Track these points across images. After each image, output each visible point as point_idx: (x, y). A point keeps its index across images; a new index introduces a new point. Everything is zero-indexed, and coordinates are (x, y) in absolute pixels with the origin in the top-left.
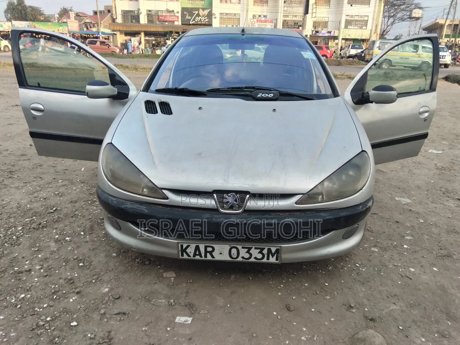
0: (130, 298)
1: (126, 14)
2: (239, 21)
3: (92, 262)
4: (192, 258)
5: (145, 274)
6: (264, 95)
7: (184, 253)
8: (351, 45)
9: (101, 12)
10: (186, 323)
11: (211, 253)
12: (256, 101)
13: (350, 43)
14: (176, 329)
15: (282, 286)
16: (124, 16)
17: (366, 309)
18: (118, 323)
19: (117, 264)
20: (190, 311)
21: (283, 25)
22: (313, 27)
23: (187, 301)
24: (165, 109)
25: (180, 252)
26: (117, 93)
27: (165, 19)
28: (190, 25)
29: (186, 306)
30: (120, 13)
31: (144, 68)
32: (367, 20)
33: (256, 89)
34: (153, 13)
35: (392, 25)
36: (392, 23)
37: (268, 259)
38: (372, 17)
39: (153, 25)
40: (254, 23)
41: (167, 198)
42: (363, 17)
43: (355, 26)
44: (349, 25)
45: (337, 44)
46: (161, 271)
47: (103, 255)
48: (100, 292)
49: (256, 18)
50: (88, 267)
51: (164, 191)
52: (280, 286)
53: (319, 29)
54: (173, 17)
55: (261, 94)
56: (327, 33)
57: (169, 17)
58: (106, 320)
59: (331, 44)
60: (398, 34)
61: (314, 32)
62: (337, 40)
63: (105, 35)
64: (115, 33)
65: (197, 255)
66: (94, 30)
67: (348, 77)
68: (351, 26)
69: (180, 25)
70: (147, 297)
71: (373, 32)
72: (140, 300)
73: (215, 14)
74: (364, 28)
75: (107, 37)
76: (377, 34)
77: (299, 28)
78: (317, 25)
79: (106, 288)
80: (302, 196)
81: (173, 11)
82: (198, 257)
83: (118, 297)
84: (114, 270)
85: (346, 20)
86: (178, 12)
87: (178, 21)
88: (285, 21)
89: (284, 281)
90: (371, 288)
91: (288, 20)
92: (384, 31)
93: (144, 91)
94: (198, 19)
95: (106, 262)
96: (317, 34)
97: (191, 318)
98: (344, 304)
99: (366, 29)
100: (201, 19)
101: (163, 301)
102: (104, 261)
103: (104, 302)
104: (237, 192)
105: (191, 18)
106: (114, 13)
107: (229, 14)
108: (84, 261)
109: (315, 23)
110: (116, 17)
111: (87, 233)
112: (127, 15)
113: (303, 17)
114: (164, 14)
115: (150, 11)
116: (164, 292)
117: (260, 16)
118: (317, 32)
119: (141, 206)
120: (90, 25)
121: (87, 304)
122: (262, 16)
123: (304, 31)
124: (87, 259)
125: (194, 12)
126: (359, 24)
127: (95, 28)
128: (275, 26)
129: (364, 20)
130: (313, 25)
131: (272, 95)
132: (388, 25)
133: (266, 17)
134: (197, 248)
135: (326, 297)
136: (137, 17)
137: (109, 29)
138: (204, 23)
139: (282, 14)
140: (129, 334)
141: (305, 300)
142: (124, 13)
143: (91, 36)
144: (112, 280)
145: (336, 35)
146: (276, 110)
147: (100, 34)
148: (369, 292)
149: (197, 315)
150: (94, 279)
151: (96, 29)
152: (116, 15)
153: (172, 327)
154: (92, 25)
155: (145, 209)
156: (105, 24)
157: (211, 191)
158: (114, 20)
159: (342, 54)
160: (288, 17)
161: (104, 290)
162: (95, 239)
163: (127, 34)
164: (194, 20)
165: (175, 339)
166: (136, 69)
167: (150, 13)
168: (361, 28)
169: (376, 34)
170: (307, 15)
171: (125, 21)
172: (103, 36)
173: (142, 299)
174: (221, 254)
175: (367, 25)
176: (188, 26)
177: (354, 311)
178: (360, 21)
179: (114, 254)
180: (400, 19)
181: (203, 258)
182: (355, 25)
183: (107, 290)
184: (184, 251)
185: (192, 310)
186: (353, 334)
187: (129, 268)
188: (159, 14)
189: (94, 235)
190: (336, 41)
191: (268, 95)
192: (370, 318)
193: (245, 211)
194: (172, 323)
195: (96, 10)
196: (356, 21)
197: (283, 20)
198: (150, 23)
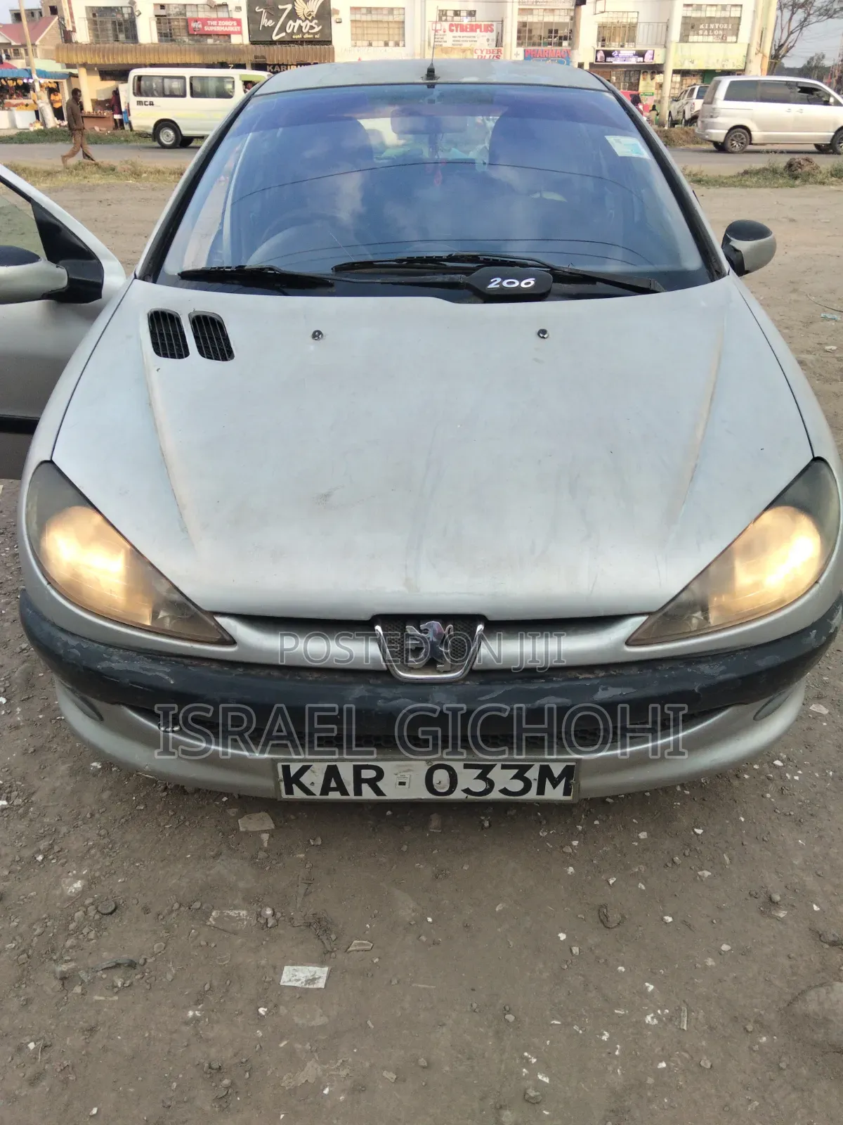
0: (146, 910)
1: (98, 15)
2: (404, 28)
3: (33, 793)
4: (318, 796)
5: (187, 823)
6: (508, 283)
7: (294, 786)
8: (697, 88)
9: (31, 13)
10: (311, 986)
11: (373, 783)
12: (485, 302)
13: (694, 81)
14: (283, 1010)
15: (575, 843)
16: (95, 23)
17: (816, 908)
18: (116, 998)
19: (105, 796)
20: (320, 942)
21: (519, 38)
22: (598, 40)
23: (312, 911)
24: (211, 338)
25: (282, 785)
26: (65, 283)
27: (206, 28)
28: (273, 43)
29: (309, 925)
30: (84, 14)
31: (159, 172)
32: (740, 18)
33: (481, 262)
34: (172, 11)
35: (801, 29)
36: (803, 24)
37: (541, 791)
38: (752, 8)
39: (174, 46)
40: (441, 32)
41: (232, 642)
42: (728, 8)
43: (708, 35)
44: (691, 33)
45: (661, 86)
46: (232, 812)
47: (63, 768)
48: (58, 892)
49: (446, 20)
50: (21, 811)
51: (220, 620)
52: (571, 845)
53: (613, 46)
54: (226, 23)
55: (499, 280)
56: (635, 55)
57: (215, 23)
58: (78, 989)
59: (646, 85)
60: (812, 55)
61: (601, 54)
62: (661, 75)
63: (47, 80)
64: (74, 71)
65: (334, 789)
66: (19, 64)
67: (695, 178)
68: (698, 34)
69: (247, 46)
70: (197, 905)
71: (753, 50)
72: (174, 915)
73: (337, 12)
74: (730, 39)
75: (54, 86)
76: (764, 56)
77: (560, 44)
78: (607, 35)
79: (76, 878)
80: (644, 618)
81: (226, 5)
82: (335, 796)
83: (114, 906)
84: (97, 816)
85: (685, 18)
86: (239, 9)
87: (240, 33)
88: (524, 24)
89: (580, 828)
90: (821, 837)
91: (531, 23)
92: (781, 46)
93: (144, 277)
94: (292, 26)
95: (73, 792)
96: (609, 59)
97: (326, 969)
98: (753, 893)
99: (736, 42)
100: (300, 27)
101: (243, 913)
102: (69, 788)
103: (72, 926)
104: (444, 618)
105: (276, 25)
106: (67, 16)
107: (377, 9)
108: (10, 792)
109: (602, 27)
110: (74, 28)
111: (15, 701)
112: (102, 19)
113: (572, 14)
114: (201, 15)
115: (162, 7)
116: (241, 885)
117: (457, 13)
118: (608, 54)
119: (154, 666)
120: (6, 51)
121: (21, 935)
122: (464, 14)
123: (575, 52)
124: (18, 783)
125: (280, 7)
126: (719, 29)
127: (22, 58)
128: (497, 40)
129: (730, 17)
130: (599, 33)
131: (532, 282)
132: (791, 29)
133: (474, 15)
134: (332, 773)
135: (700, 873)
136: (128, 26)
137: (58, 62)
138: (311, 36)
139: (516, 7)
140: (150, 1034)
141: (643, 887)
142: (94, 15)
143: (11, 83)
144: (93, 851)
145: (658, 60)
146: (549, 331)
147: (35, 76)
148: (817, 849)
149: (340, 956)
150: (39, 852)
151: (24, 61)
152: (73, 22)
153: (271, 1005)
154: (10, 51)
155: (168, 674)
156: (46, 47)
157: (365, 617)
158: (67, 36)
159: (674, 114)
160: (532, 14)
161: (71, 884)
162: (41, 716)
163: (106, 74)
164: (283, 29)
165: (282, 1045)
166: (136, 174)
167: (163, 12)
168: (723, 40)
169: (760, 55)
170: (583, 7)
171: (97, 36)
172: (42, 81)
173: (182, 909)
174: (402, 784)
175: (738, 29)
176: (267, 48)
177: (782, 914)
178: (719, 20)
179: (94, 764)
180: (822, 11)
181: (352, 796)
182: (706, 32)
183: (78, 885)
184: (292, 780)
185: (326, 942)
186: (789, 998)
187: (138, 808)
188: (189, 15)
189: (37, 704)
190: (659, 78)
191: (520, 281)
192: (832, 938)
193: (473, 673)
194: (270, 990)
195: (16, 7)
196: (711, 20)
197: (519, 23)
198: (166, 41)
